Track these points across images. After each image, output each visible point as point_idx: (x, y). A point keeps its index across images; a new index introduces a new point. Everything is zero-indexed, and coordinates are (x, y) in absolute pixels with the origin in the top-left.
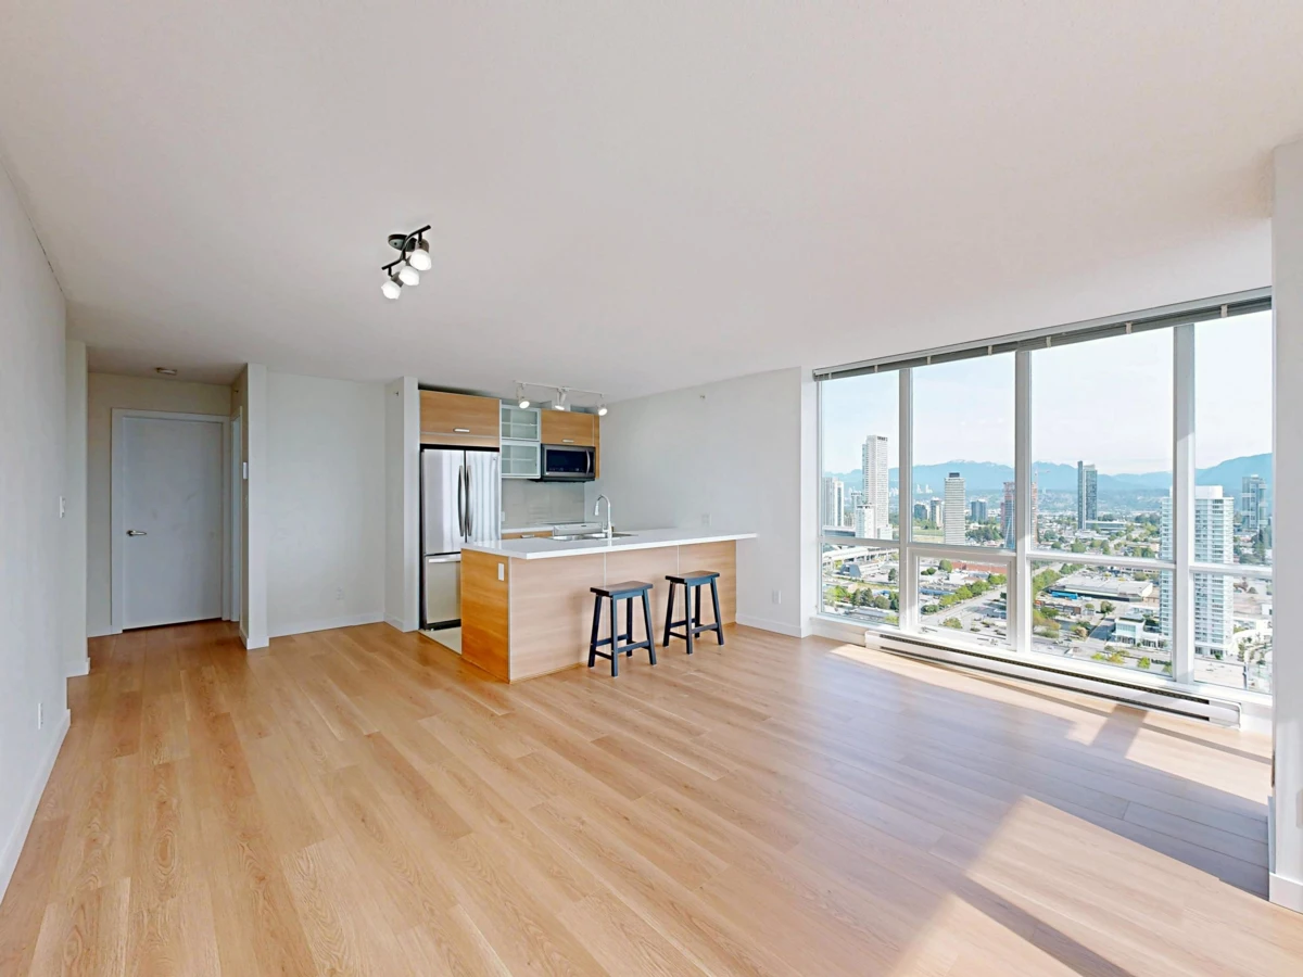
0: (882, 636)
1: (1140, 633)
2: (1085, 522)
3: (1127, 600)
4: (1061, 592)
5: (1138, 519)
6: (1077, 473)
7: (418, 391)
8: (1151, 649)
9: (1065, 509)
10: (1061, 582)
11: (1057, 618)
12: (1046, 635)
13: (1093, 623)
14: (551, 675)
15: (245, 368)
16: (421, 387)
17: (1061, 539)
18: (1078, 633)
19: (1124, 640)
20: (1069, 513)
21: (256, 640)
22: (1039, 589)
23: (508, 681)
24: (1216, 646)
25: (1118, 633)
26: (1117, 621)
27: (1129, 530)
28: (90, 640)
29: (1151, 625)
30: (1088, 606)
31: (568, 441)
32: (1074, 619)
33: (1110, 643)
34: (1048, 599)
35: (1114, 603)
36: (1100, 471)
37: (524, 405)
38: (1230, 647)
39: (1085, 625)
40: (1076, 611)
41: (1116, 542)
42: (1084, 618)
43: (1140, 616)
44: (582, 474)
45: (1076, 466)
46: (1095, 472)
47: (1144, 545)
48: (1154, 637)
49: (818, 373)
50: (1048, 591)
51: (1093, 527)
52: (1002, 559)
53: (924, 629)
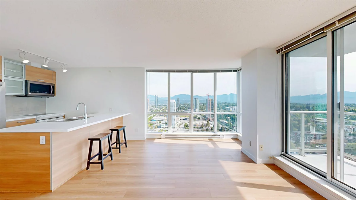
0: (165, 135)
1: (165, 126)
2: (157, 106)
3: (163, 120)
4: (153, 120)
5: (164, 106)
6: (155, 97)
8: (166, 128)
9: (153, 104)
10: (153, 118)
11: (153, 125)
12: (151, 129)
13: (158, 125)
14: (71, 179)
17: (153, 110)
18: (156, 128)
19: (162, 127)
20: (154, 105)
22: (149, 120)
23: (51, 192)
24: (174, 126)
25: (162, 126)
26: (162, 124)
27: (163, 108)
29: (166, 124)
30: (157, 122)
31: (40, 81)
32: (155, 125)
33: (161, 129)
34: (151, 122)
35: (161, 121)
36: (159, 97)
38: (176, 126)
39: (157, 126)
40: (155, 123)
41: (161, 110)
42: (157, 125)
43: (165, 123)
44: (49, 94)
45: (155, 96)
46: (158, 97)
47: (165, 110)
48: (167, 126)
50: (151, 120)
51: (158, 107)
52: (188, 115)
53: (173, 132)
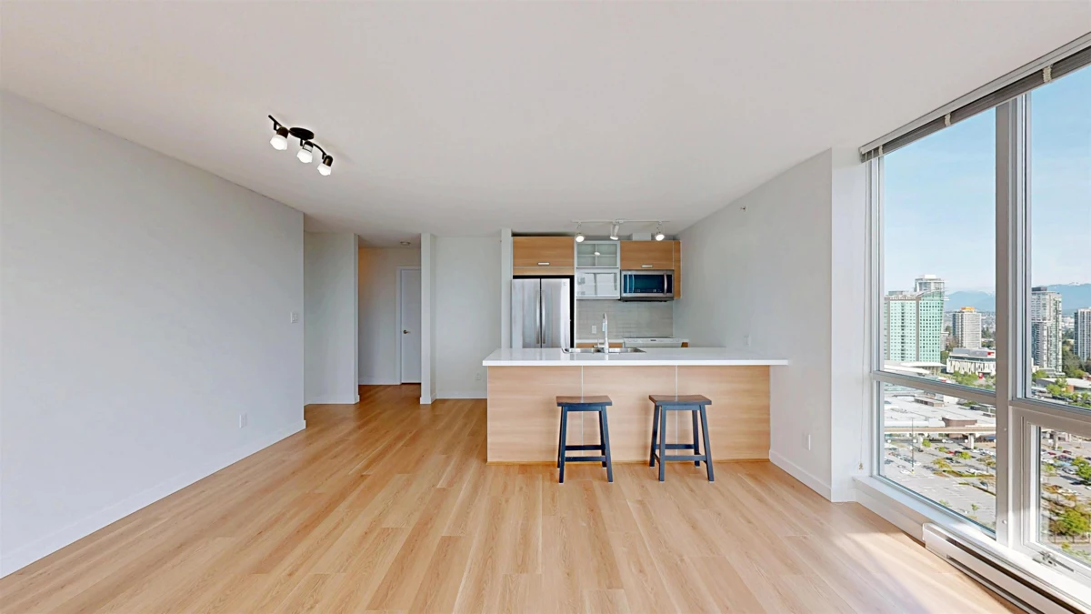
7: (511, 239)
15: (420, 235)
16: (514, 235)
21: (425, 399)
23: (486, 462)
28: (359, 386)
31: (646, 268)
37: (580, 239)
44: (660, 295)
49: (864, 151)
